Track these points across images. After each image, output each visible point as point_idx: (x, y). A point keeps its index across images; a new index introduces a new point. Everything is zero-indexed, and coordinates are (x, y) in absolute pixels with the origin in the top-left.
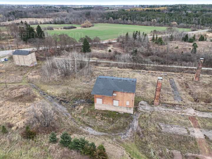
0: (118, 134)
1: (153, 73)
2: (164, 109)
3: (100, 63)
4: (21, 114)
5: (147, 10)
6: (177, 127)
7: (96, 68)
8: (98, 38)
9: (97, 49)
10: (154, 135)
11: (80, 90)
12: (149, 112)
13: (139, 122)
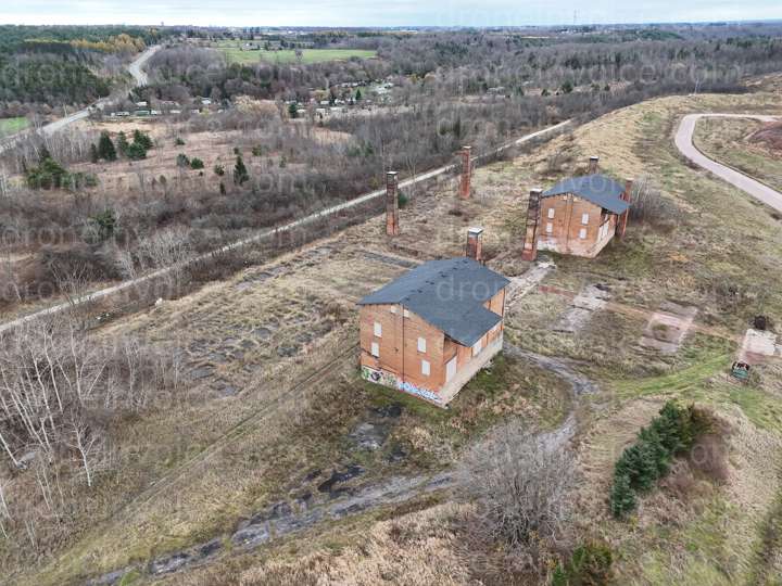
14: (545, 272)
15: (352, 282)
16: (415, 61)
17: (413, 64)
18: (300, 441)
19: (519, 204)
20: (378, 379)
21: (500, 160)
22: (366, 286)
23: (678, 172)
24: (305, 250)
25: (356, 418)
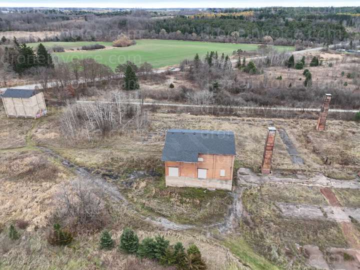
0: (213, 225)
1: (250, 120)
2: (278, 179)
3: (159, 108)
4: (37, 202)
5: (223, 17)
6: (306, 207)
7: (153, 115)
8: (149, 64)
9: (150, 83)
10: (272, 223)
11: (135, 155)
12: (257, 185)
13: (243, 203)
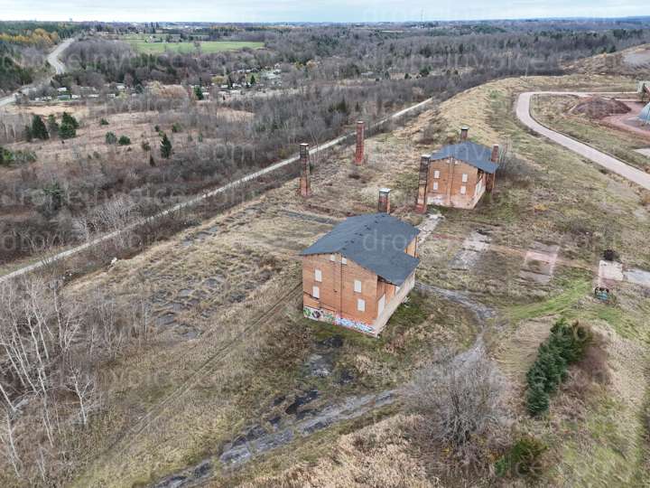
6: (460, 255)
14: (436, 223)
15: (280, 237)
16: (296, 51)
17: (295, 54)
18: (262, 373)
19: (405, 168)
20: (318, 317)
21: (383, 131)
22: (292, 239)
23: (524, 138)
24: (234, 212)
25: (306, 351)
